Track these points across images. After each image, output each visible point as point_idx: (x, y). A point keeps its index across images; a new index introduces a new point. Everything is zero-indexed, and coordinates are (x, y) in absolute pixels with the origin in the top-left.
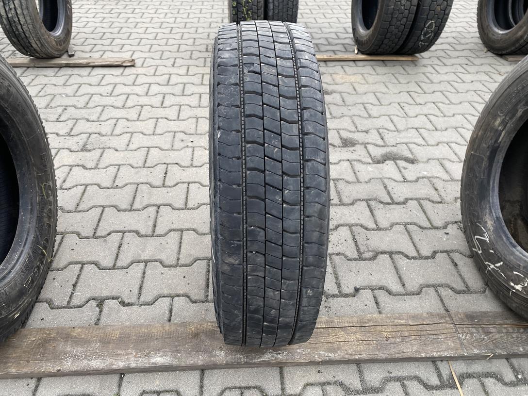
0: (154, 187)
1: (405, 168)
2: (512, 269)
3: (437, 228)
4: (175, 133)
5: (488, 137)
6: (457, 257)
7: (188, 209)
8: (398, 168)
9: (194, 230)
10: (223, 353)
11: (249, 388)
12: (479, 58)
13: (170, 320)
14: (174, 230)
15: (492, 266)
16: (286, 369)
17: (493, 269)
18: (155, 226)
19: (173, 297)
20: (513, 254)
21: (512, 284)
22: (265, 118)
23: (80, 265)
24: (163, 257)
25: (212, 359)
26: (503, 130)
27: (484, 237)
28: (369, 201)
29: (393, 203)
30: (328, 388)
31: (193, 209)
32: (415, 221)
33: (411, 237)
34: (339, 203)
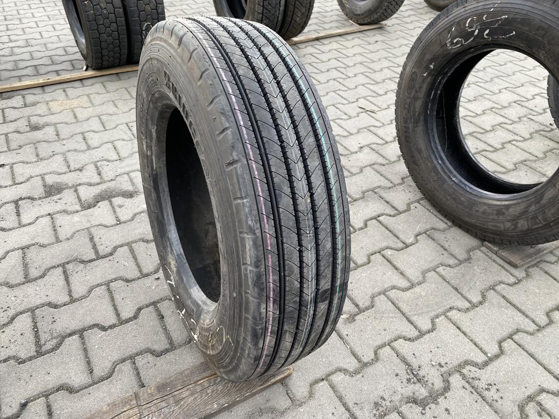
1: (120, 206)
3: (147, 275)
8: (113, 207)
28: (66, 265)
29: (99, 257)
32: (121, 274)
33: (112, 299)
34: (24, 280)
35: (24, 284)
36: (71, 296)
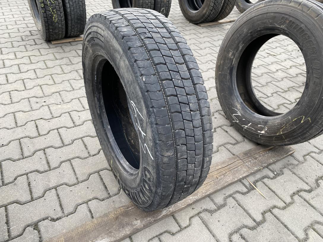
0: (33, 138)
2: (257, 124)
4: (28, 99)
5: (227, 63)
6: (225, 128)
7: (66, 145)
9: (78, 157)
10: (139, 221)
11: (161, 234)
12: (187, 26)
13: (93, 217)
14: (64, 162)
15: (246, 126)
16: (176, 215)
17: (247, 128)
18: (48, 163)
19: (87, 203)
20: (255, 117)
21: (259, 132)
22: (167, 64)
23: (4, 208)
24: (65, 180)
25: (134, 227)
26: (234, 58)
27: (238, 113)
30: (201, 215)
31: (70, 144)
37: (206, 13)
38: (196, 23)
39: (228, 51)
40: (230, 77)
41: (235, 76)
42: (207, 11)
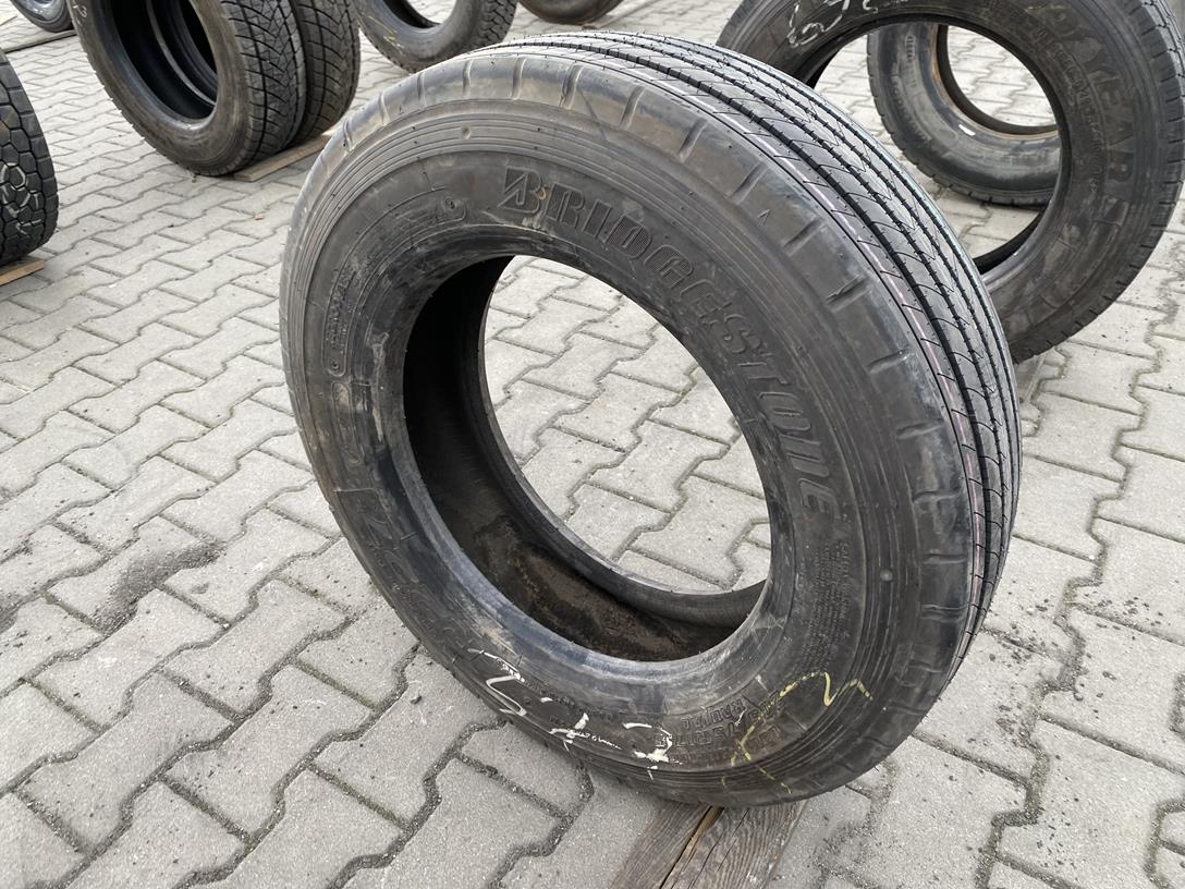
1: (202, 589)
2: (617, 718)
3: (387, 704)
5: (349, 440)
6: (477, 746)
8: (183, 599)
15: (571, 734)
17: (576, 739)
21: (641, 755)
26: (370, 409)
28: (168, 773)
29: (238, 718)
32: (326, 730)
33: (349, 790)
34: (79, 857)
35: (86, 866)
36: (237, 833)
37: (244, 124)
38: (224, 171)
39: (329, 383)
40: (394, 503)
41: (420, 486)
42: (244, 112)
